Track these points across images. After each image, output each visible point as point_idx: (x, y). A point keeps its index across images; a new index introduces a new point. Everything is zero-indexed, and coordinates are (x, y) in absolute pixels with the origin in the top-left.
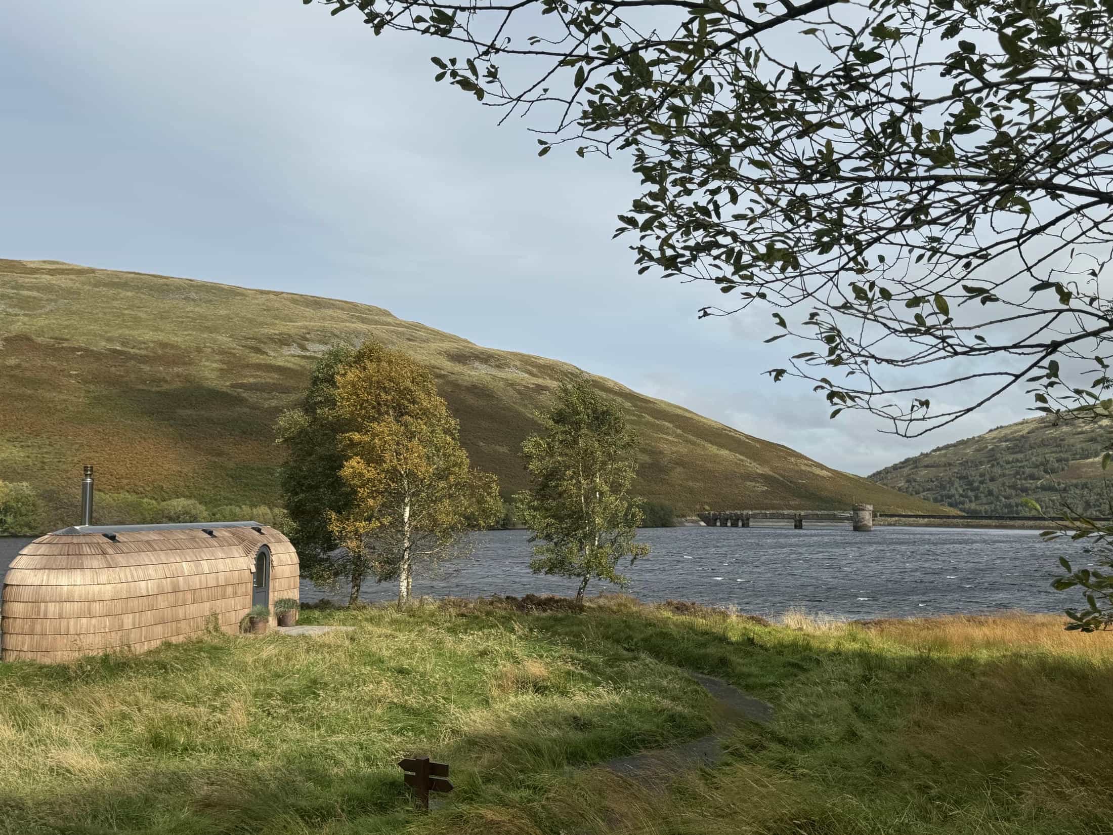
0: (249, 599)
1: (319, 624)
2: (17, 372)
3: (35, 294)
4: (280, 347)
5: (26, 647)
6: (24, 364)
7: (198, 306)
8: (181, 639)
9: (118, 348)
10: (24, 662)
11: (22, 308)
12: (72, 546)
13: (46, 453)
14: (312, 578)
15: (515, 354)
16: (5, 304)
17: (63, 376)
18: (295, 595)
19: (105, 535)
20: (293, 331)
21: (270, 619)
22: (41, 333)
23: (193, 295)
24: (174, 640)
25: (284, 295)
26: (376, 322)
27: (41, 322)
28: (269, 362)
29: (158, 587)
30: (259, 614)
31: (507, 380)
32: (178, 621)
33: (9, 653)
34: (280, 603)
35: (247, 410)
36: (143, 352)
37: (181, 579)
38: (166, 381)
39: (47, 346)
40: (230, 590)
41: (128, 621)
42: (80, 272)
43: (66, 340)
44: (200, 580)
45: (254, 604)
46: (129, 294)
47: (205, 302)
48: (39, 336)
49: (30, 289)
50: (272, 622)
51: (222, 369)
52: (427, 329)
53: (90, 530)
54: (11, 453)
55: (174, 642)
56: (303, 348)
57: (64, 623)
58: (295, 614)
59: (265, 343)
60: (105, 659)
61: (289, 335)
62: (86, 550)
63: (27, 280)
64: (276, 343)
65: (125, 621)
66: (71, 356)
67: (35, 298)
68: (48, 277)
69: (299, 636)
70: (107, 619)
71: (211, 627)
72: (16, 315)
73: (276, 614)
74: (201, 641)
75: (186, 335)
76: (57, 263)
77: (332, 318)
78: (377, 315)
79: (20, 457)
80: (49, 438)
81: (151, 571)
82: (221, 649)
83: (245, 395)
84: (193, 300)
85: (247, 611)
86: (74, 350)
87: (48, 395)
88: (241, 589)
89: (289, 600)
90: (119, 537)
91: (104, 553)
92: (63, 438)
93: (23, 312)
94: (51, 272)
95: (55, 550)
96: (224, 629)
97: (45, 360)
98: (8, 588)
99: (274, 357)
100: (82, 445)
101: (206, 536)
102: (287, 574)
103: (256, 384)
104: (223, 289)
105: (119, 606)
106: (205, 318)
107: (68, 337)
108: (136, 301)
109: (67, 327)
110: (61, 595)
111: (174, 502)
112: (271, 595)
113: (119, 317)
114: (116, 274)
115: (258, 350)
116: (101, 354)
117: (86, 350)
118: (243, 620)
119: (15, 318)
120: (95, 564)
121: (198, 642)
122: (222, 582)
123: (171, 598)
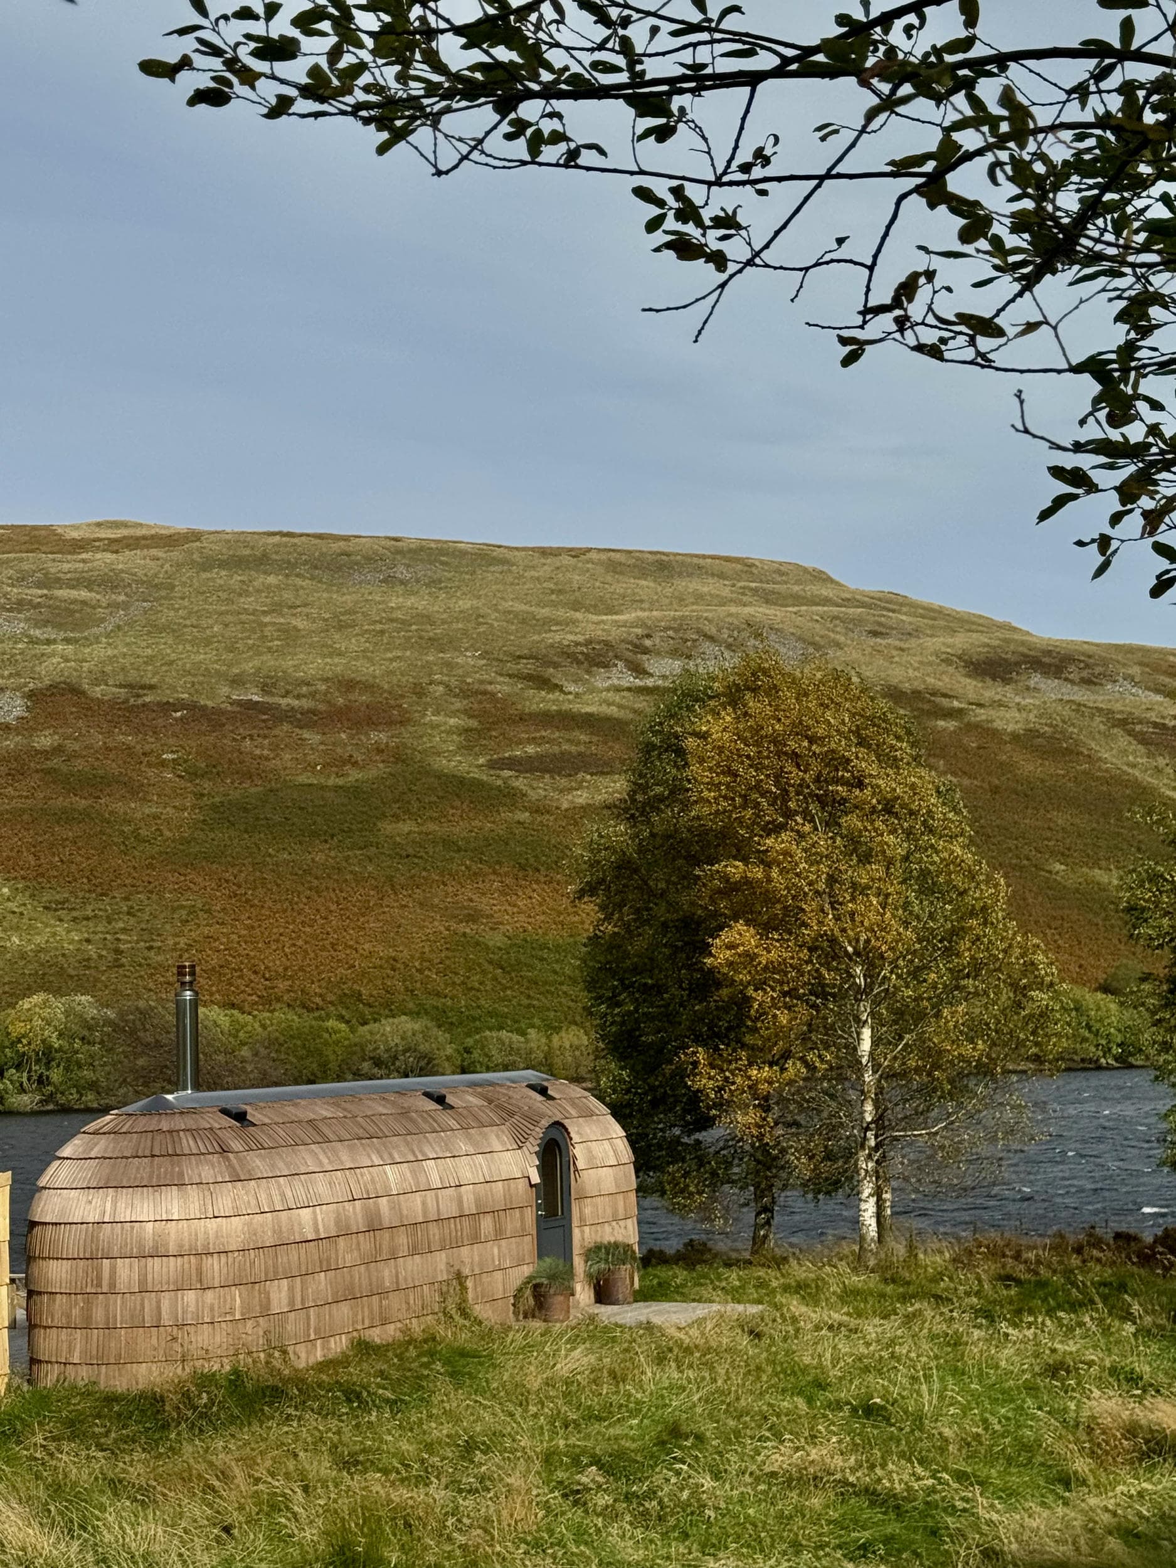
0: (529, 1244)
1: (685, 1298)
2: (55, 762)
3: (84, 594)
4: (588, 672)
5: (77, 1354)
6: (72, 746)
7: (413, 593)
8: (392, 1332)
9: (256, 698)
10: (74, 1387)
11: (59, 626)
12: (159, 1137)
13: (124, 930)
14: (663, 1193)
15: (1129, 650)
16: (27, 620)
17: (149, 765)
18: (628, 1233)
19: (225, 1112)
20: (615, 634)
21: (578, 1287)
22: (100, 678)
23: (402, 572)
24: (376, 1336)
25: (593, 555)
26: (798, 600)
27: (99, 652)
28: (566, 707)
29: (338, 1222)
30: (552, 1277)
31: (1110, 711)
32: (383, 1294)
33: (44, 1366)
34: (595, 1252)
35: (525, 816)
36: (306, 703)
37: (383, 1201)
38: (355, 764)
39: (114, 704)
40: (487, 1224)
41: (279, 1295)
42: (170, 541)
43: (151, 687)
44: (424, 1203)
45: (540, 1256)
46: (272, 580)
47: (427, 585)
48: (96, 682)
49: (75, 584)
50: (583, 1294)
51: (467, 730)
52: (914, 605)
53: (197, 1100)
54: (54, 934)
55: (378, 1341)
56: (638, 670)
57: (149, 1300)
58: (630, 1278)
59: (556, 665)
60: (236, 1379)
61: (606, 643)
62: (188, 1143)
63: (66, 566)
64: (579, 663)
65: (274, 1296)
66: (160, 722)
67: (84, 603)
68: (109, 557)
69: (640, 1325)
70: (236, 1292)
71: (452, 1308)
72: (48, 642)
73: (589, 1276)
74: (434, 1339)
75: (391, 660)
76: (125, 525)
77: (699, 598)
78: (798, 582)
79: (71, 942)
80: (127, 899)
81: (321, 1186)
82: (475, 1355)
83: (520, 783)
84: (402, 582)
85: (527, 1270)
86: (166, 707)
87: (119, 807)
88: (512, 1223)
89: (616, 1245)
90: (253, 1115)
91: (224, 1151)
92: (154, 897)
93: (62, 635)
94: (115, 545)
95: (126, 1145)
96: (479, 1310)
97: (110, 733)
98: (37, 1230)
99: (577, 695)
100: (192, 910)
101: (432, 1106)
102: (609, 1186)
103: (540, 757)
104: (463, 553)
105: (260, 1263)
106: (427, 619)
107: (154, 681)
108: (287, 595)
109: (150, 660)
110: (141, 1246)
111: (387, 1026)
112: (576, 1232)
113: (253, 631)
114: (241, 538)
115: (543, 683)
116: (223, 712)
117: (192, 707)
118: (520, 1290)
119: (48, 649)
120: (207, 1172)
121: (425, 1341)
122: (470, 1207)
123: (366, 1242)
